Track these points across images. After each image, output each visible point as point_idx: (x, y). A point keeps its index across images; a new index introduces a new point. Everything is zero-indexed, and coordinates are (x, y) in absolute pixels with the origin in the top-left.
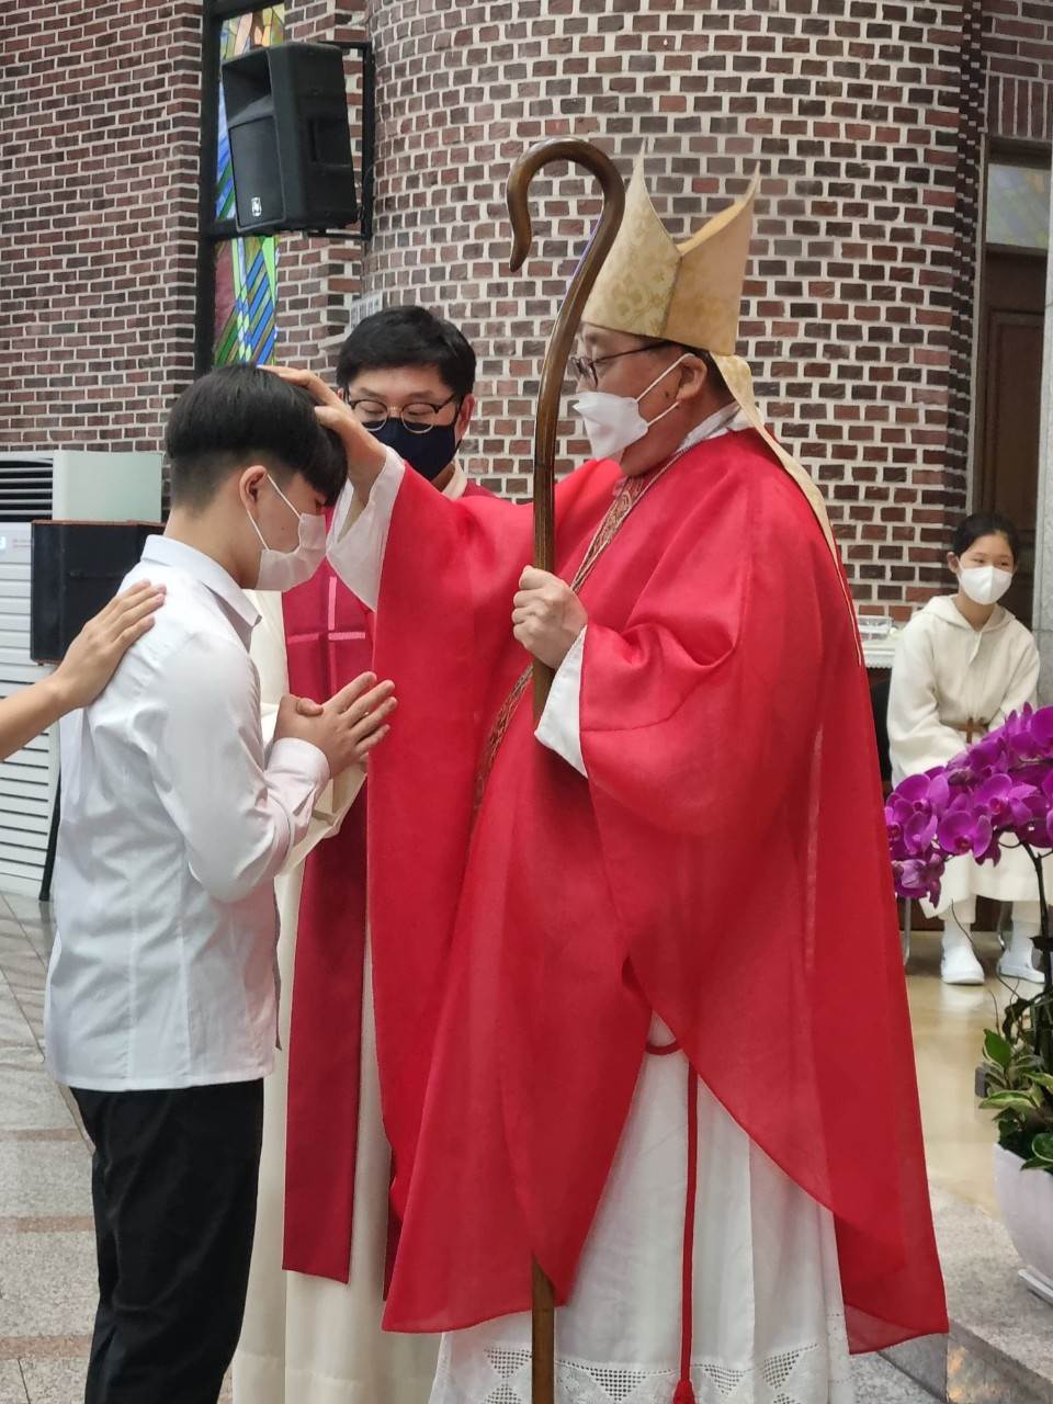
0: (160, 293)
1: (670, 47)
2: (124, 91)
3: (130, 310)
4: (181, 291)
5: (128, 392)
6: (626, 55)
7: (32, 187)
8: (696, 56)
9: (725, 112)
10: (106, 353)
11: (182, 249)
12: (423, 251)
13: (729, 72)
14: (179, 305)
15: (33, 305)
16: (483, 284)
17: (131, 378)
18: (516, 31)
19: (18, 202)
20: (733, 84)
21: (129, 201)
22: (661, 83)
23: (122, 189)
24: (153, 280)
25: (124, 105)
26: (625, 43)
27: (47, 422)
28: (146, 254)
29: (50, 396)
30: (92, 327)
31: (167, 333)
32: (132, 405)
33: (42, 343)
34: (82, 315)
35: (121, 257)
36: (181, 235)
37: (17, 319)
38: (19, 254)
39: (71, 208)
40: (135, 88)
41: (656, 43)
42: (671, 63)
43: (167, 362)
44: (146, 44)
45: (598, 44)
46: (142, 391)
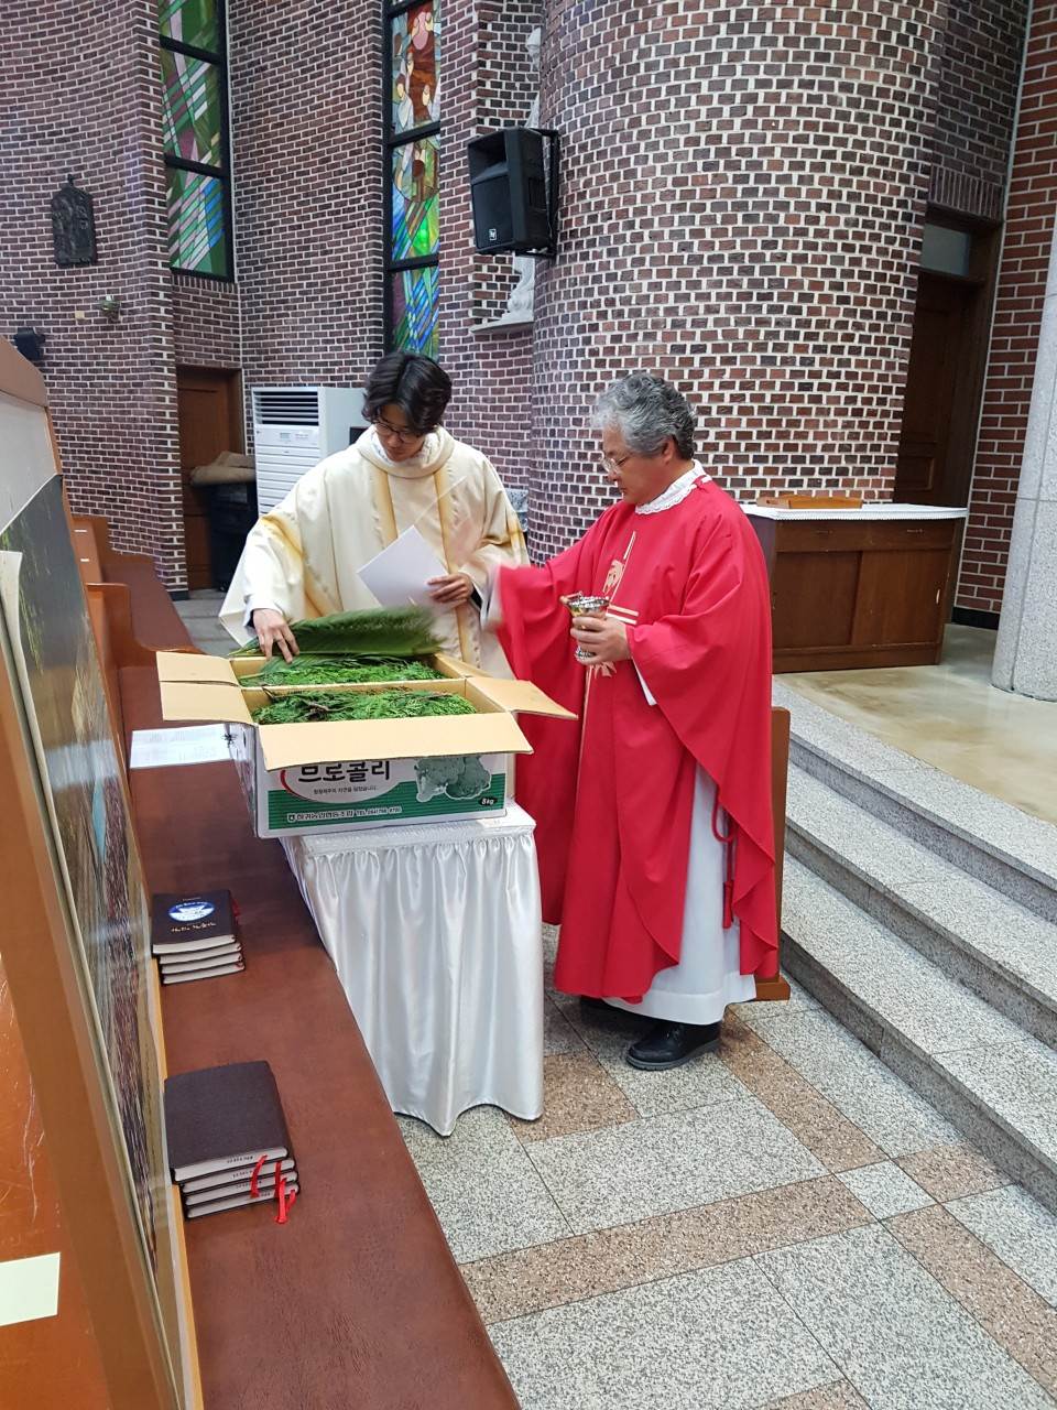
0: (364, 301)
1: (776, 128)
2: (337, 189)
3: (346, 311)
4: (375, 300)
5: (347, 355)
6: (747, 133)
7: (284, 244)
8: (792, 134)
9: (807, 171)
10: (332, 334)
11: (375, 276)
12: (601, 263)
13: (811, 145)
14: (375, 308)
15: (287, 308)
16: (645, 283)
17: (347, 348)
18: (673, 117)
19: (277, 252)
20: (813, 153)
21: (343, 250)
22: (769, 152)
23: (338, 243)
24: (359, 294)
25: (338, 197)
26: (747, 124)
27: (300, 371)
28: (353, 280)
29: (300, 357)
30: (324, 320)
31: (368, 323)
32: (350, 363)
33: (293, 329)
34: (317, 313)
35: (338, 282)
36: (375, 269)
37: (278, 316)
38: (278, 281)
39: (307, 255)
40: (344, 187)
41: (767, 125)
42: (776, 139)
43: (369, 339)
44: (350, 162)
45: (729, 125)
46: (354, 355)
